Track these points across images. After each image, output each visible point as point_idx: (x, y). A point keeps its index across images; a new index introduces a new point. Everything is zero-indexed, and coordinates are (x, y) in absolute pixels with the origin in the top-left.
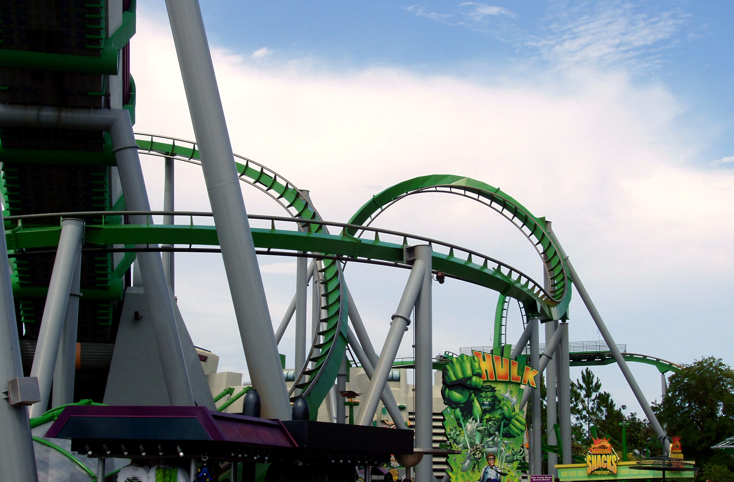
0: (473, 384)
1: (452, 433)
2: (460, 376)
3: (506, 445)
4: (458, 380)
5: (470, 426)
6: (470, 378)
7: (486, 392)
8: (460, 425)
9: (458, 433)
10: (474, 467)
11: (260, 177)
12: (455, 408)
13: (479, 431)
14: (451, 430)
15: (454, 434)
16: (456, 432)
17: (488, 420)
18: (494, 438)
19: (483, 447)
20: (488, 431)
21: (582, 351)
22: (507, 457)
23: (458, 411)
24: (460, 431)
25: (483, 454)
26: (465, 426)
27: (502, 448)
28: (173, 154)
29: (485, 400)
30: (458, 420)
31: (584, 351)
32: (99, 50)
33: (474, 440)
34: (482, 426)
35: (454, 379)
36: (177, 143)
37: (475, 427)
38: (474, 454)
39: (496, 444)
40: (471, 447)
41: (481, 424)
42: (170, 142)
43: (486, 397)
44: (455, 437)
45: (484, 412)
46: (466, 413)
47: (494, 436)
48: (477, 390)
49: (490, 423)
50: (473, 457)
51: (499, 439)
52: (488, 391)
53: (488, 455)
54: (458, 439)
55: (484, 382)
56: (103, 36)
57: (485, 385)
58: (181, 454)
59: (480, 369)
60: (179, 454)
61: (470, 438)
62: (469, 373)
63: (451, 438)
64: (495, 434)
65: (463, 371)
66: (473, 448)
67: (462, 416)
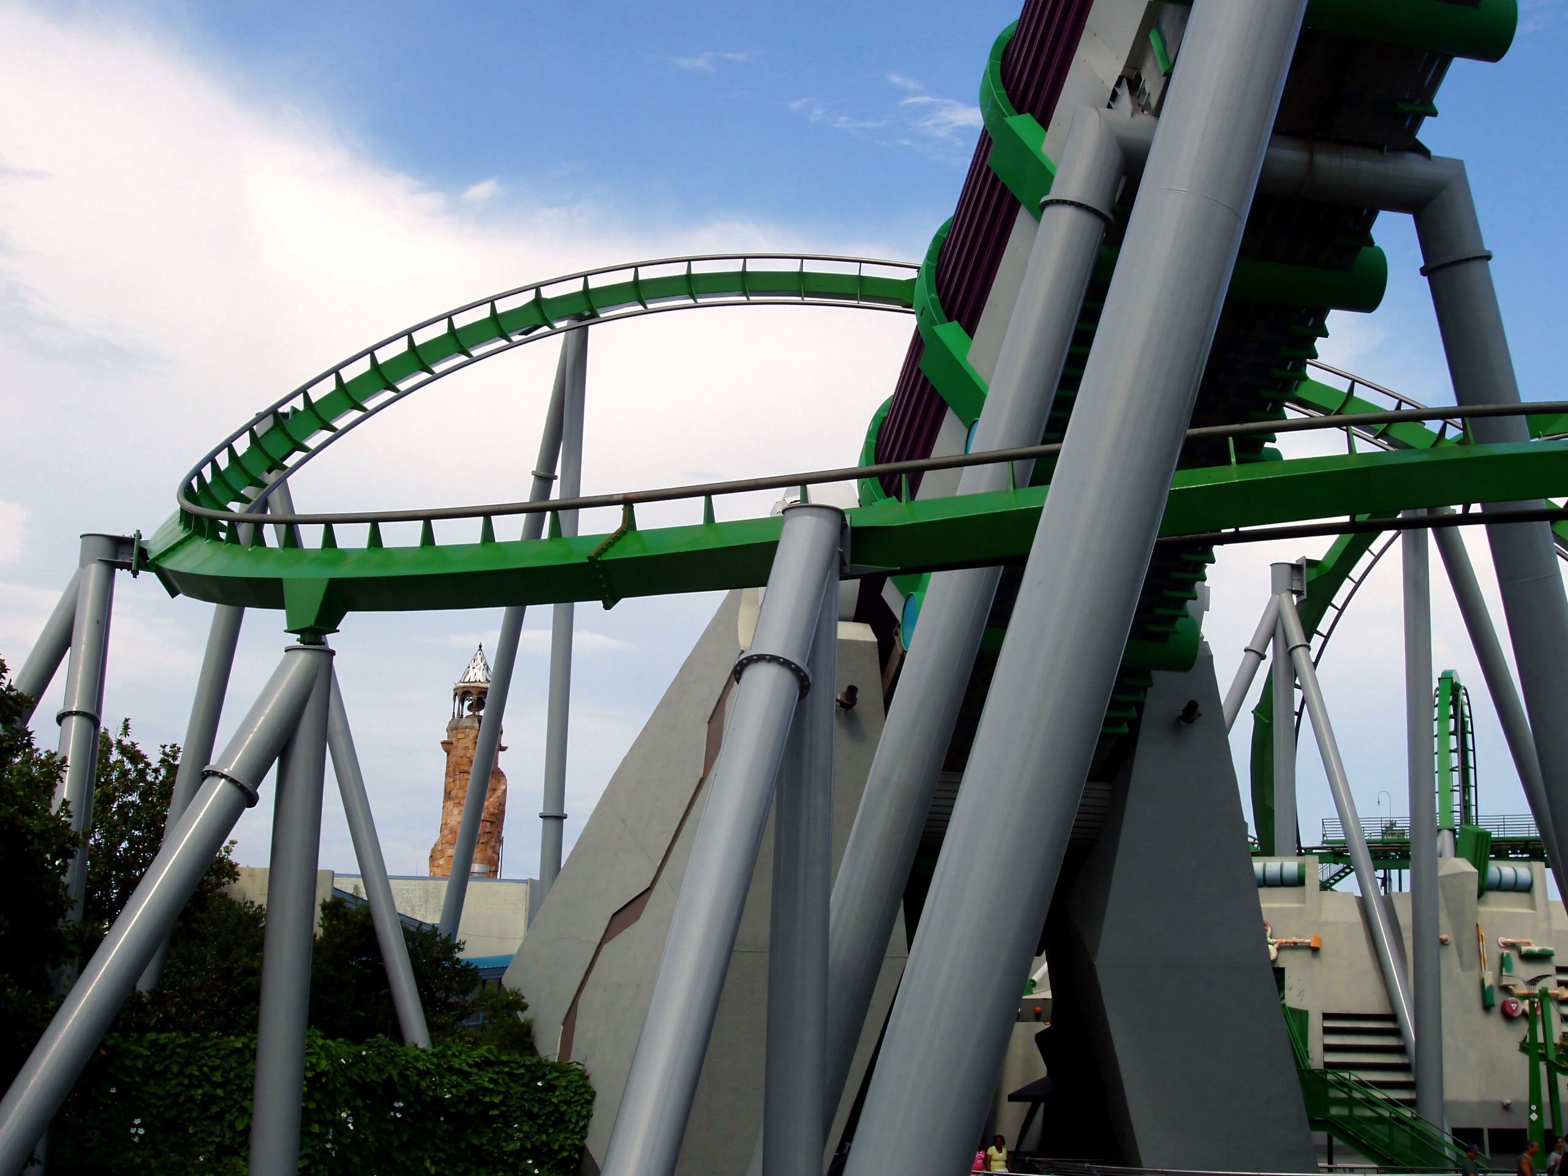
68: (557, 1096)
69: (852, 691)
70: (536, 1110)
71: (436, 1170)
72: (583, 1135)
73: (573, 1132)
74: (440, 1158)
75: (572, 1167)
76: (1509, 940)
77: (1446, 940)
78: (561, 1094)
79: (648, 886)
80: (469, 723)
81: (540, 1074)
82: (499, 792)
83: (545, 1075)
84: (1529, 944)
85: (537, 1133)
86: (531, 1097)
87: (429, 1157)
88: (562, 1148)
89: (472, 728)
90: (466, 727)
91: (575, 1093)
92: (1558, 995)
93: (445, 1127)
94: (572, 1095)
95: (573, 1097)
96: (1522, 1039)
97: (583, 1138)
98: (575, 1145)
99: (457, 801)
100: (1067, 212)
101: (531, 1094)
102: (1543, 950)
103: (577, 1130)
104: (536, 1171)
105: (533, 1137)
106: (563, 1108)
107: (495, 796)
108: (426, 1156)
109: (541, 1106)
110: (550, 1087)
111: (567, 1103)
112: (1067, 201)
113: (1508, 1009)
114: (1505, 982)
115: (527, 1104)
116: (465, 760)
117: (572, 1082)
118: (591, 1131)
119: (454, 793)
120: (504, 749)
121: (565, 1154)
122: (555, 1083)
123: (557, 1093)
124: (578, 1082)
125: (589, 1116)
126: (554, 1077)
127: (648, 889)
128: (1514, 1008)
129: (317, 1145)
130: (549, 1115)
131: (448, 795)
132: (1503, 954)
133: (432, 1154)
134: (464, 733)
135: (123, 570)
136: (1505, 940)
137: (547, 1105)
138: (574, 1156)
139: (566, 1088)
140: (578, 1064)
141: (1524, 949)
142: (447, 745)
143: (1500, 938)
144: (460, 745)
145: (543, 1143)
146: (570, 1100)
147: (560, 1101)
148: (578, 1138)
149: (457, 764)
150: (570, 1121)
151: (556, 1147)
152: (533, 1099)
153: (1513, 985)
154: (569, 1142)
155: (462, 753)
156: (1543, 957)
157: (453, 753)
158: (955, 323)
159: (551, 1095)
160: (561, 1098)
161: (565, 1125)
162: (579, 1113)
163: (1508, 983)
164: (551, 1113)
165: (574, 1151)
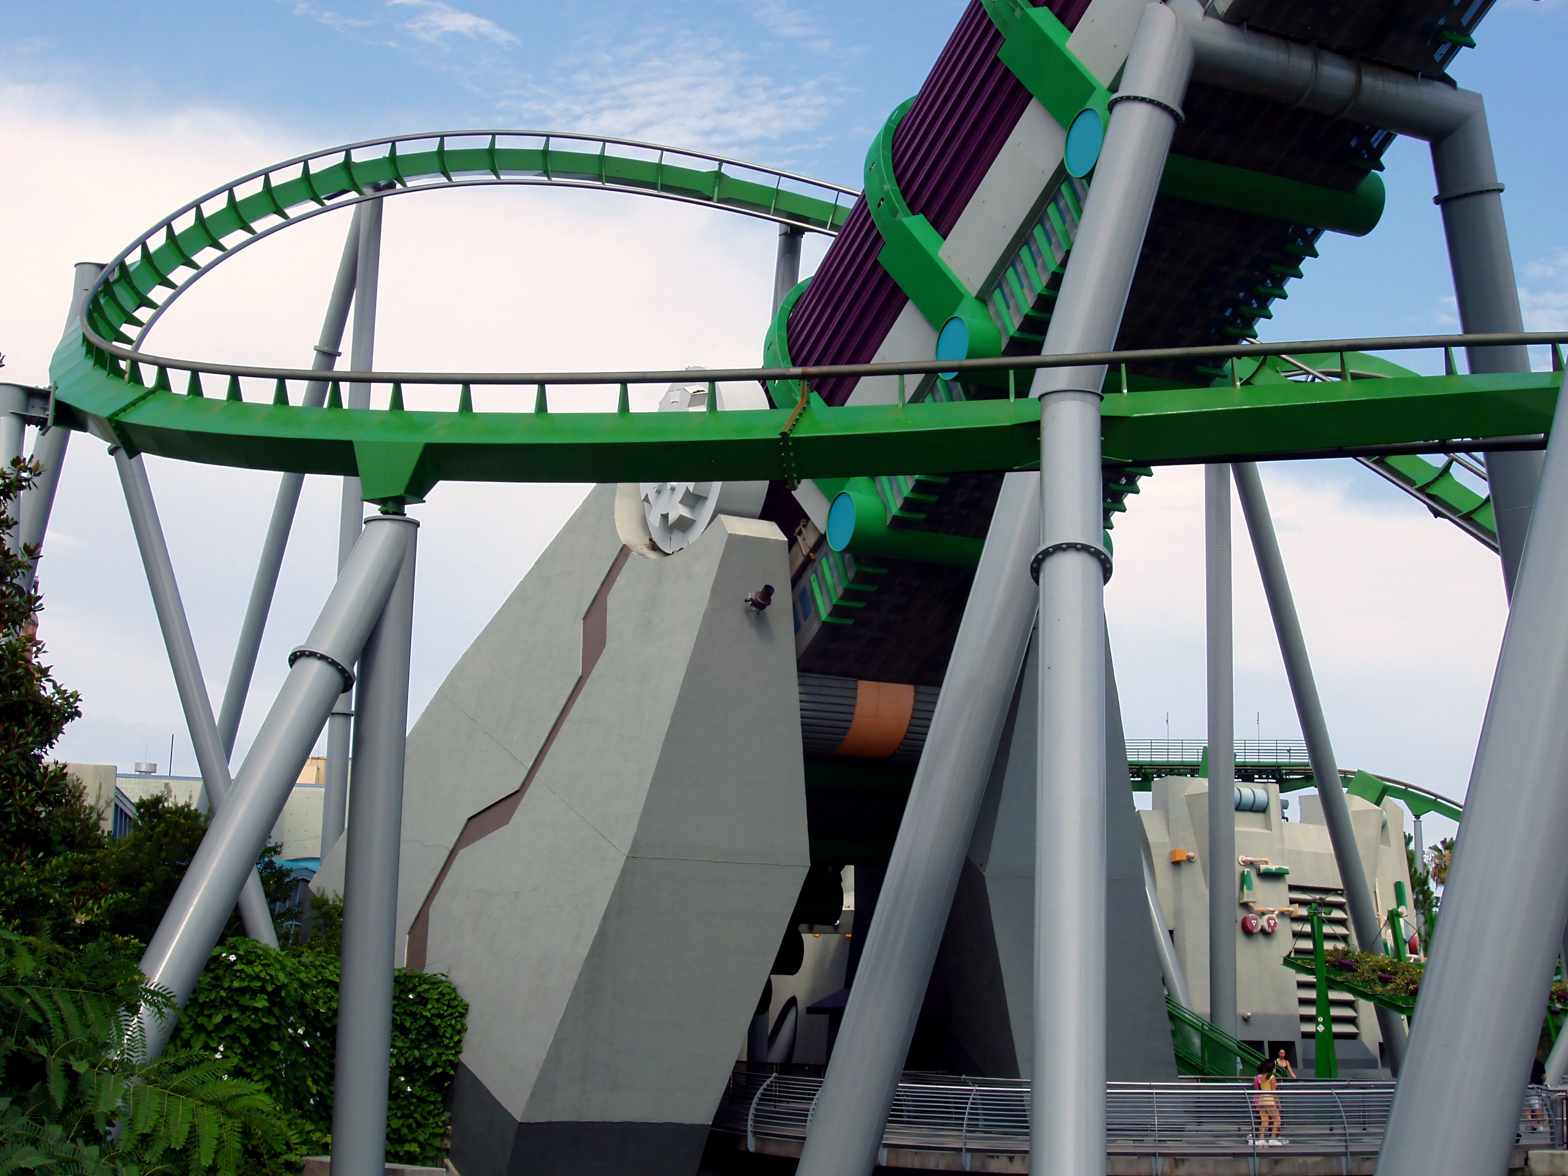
21: (1136, 759)
31: (1140, 759)
68: (430, 1009)
69: (768, 591)
70: (408, 1025)
71: (317, 1089)
72: (458, 1050)
73: (447, 1047)
74: (319, 1076)
75: (446, 1084)
76: (1249, 859)
77: (1193, 858)
78: (433, 1007)
79: (517, 789)
81: (411, 986)
83: (415, 987)
84: (1267, 863)
85: (409, 1048)
86: (403, 1011)
87: (310, 1075)
88: (435, 1065)
91: (449, 1006)
92: (1292, 912)
93: (323, 1043)
94: (445, 1008)
95: (446, 1011)
96: (1288, 953)
97: (457, 1053)
98: (449, 1061)
100: (1143, 109)
101: (402, 1008)
102: (1280, 868)
103: (451, 1045)
104: (409, 1089)
105: (406, 1052)
106: (437, 1022)
108: (307, 1075)
109: (412, 1020)
110: (422, 1000)
111: (440, 1016)
112: (1146, 98)
113: (1249, 926)
114: (1245, 900)
115: (398, 1018)
117: (444, 995)
118: (466, 1046)
121: (440, 1070)
122: (427, 995)
123: (429, 1006)
124: (450, 994)
125: (462, 1031)
126: (425, 990)
127: (517, 792)
128: (1254, 924)
129: (277, 1065)
130: (420, 1029)
132: (1244, 872)
133: (312, 1072)
135: (31, 425)
136: (1245, 858)
137: (418, 1019)
138: (450, 1073)
139: (438, 1000)
140: (443, 975)
141: (1263, 867)
143: (1241, 857)
145: (415, 1059)
146: (443, 1014)
147: (433, 1015)
148: (451, 1054)
150: (444, 1036)
151: (429, 1063)
152: (405, 1013)
153: (1253, 902)
154: (444, 1058)
156: (1276, 876)
158: (921, 217)
159: (422, 1009)
160: (434, 1011)
161: (438, 1040)
162: (453, 1027)
163: (1249, 900)
164: (422, 1027)
165: (450, 1067)
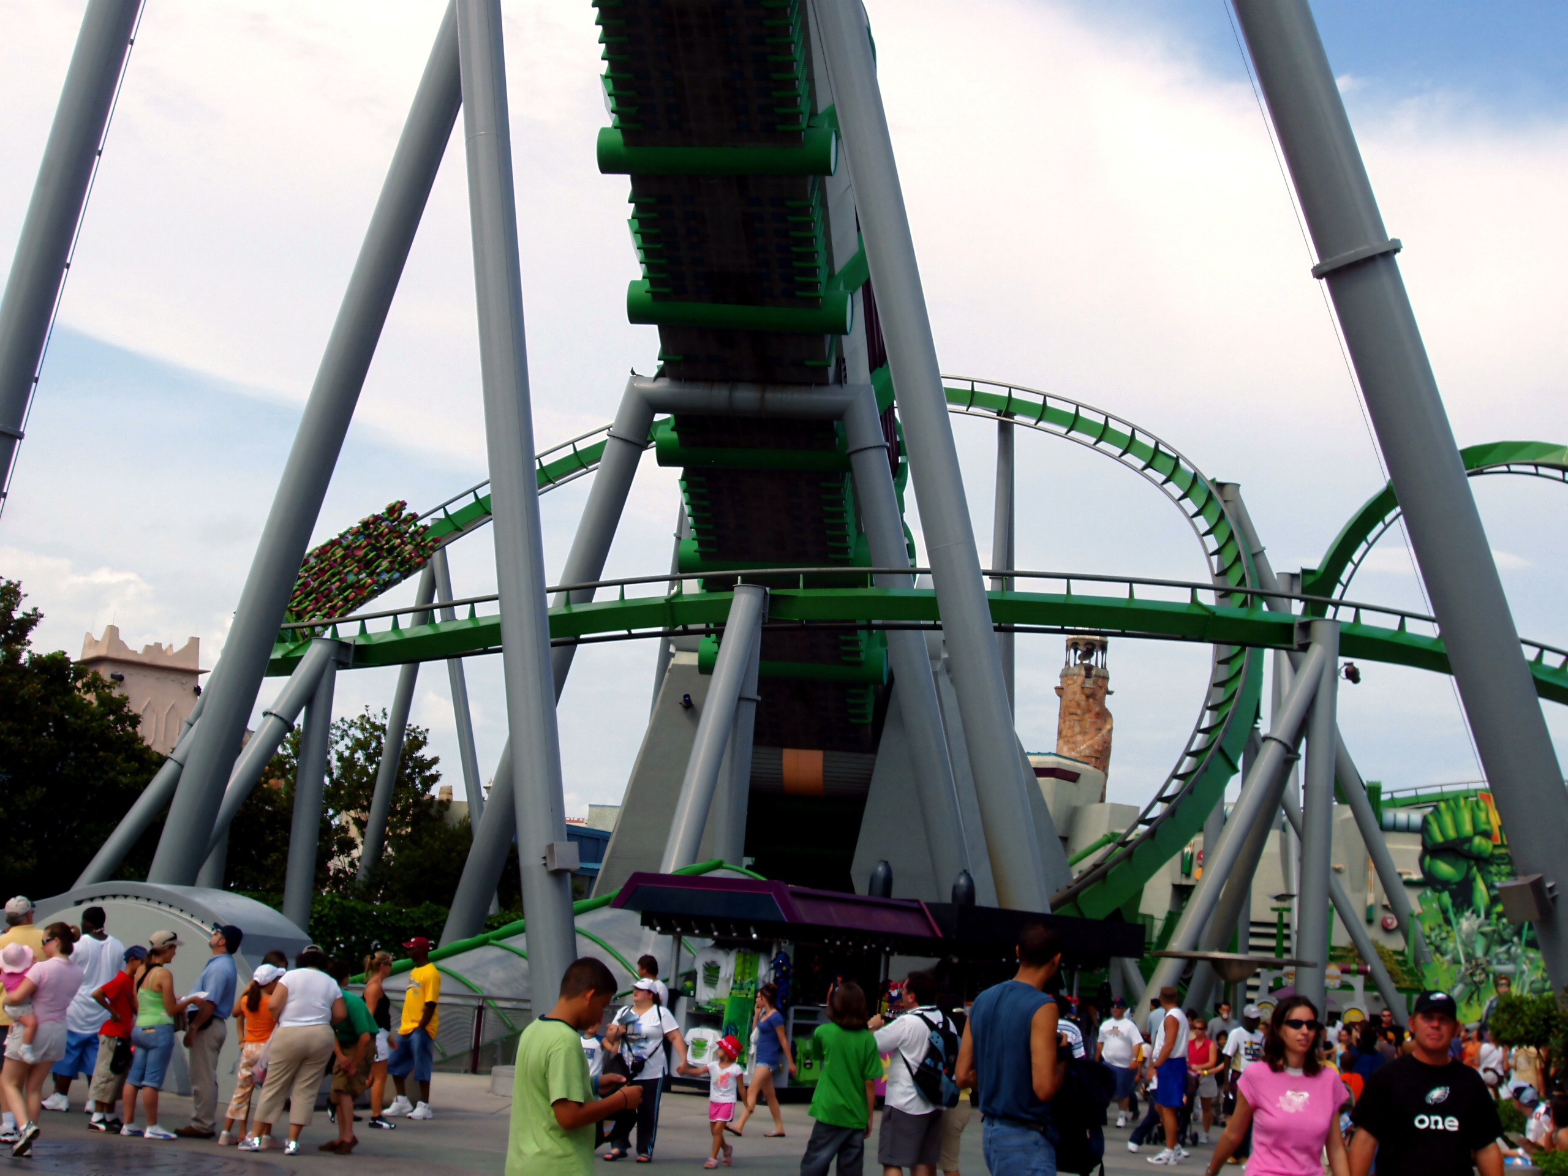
0: (1474, 850)
1: (1433, 935)
2: (1452, 834)
3: (1531, 961)
4: (1447, 841)
5: (1467, 923)
6: (1469, 840)
7: (1499, 865)
8: (1448, 922)
9: (1444, 935)
10: (1470, 998)
11: (1152, 459)
12: (1440, 891)
13: (1483, 934)
14: (1432, 929)
15: (1436, 936)
16: (1440, 934)
17: (1500, 916)
18: (1509, 948)
19: (1489, 963)
20: (1500, 935)
22: (1532, 982)
23: (1446, 897)
24: (1448, 932)
25: (1487, 976)
26: (1458, 923)
27: (1525, 967)
28: (1011, 415)
29: (1495, 879)
30: (1444, 912)
32: (818, 298)
33: (1473, 949)
34: (1489, 925)
35: (1439, 838)
36: (1016, 394)
37: (1475, 927)
38: (1472, 975)
39: (1512, 959)
40: (1467, 961)
41: (1487, 922)
42: (1004, 392)
43: (1499, 874)
44: (1438, 942)
45: (1494, 900)
46: (1459, 900)
47: (1510, 944)
48: (1483, 861)
49: (1504, 920)
50: (1469, 980)
51: (1519, 951)
52: (1503, 864)
53: (1498, 977)
54: (1444, 946)
55: (1495, 846)
56: (822, 275)
57: (1497, 852)
58: (754, 936)
59: (1488, 822)
60: (751, 936)
61: (1465, 944)
62: (1468, 829)
63: (1431, 943)
64: (1512, 941)
65: (1457, 826)
66: (1471, 963)
67: (1454, 905)
80: (1076, 670)
82: (1104, 732)
89: (1079, 675)
90: (1074, 675)
99: (1067, 739)
107: (1100, 735)
116: (1074, 704)
119: (1064, 733)
120: (1110, 693)
131: (1060, 733)
134: (1072, 679)
141: (1405, 877)
142: (1059, 690)
144: (1069, 691)
149: (1067, 707)
155: (1071, 697)
157: (1064, 697)
